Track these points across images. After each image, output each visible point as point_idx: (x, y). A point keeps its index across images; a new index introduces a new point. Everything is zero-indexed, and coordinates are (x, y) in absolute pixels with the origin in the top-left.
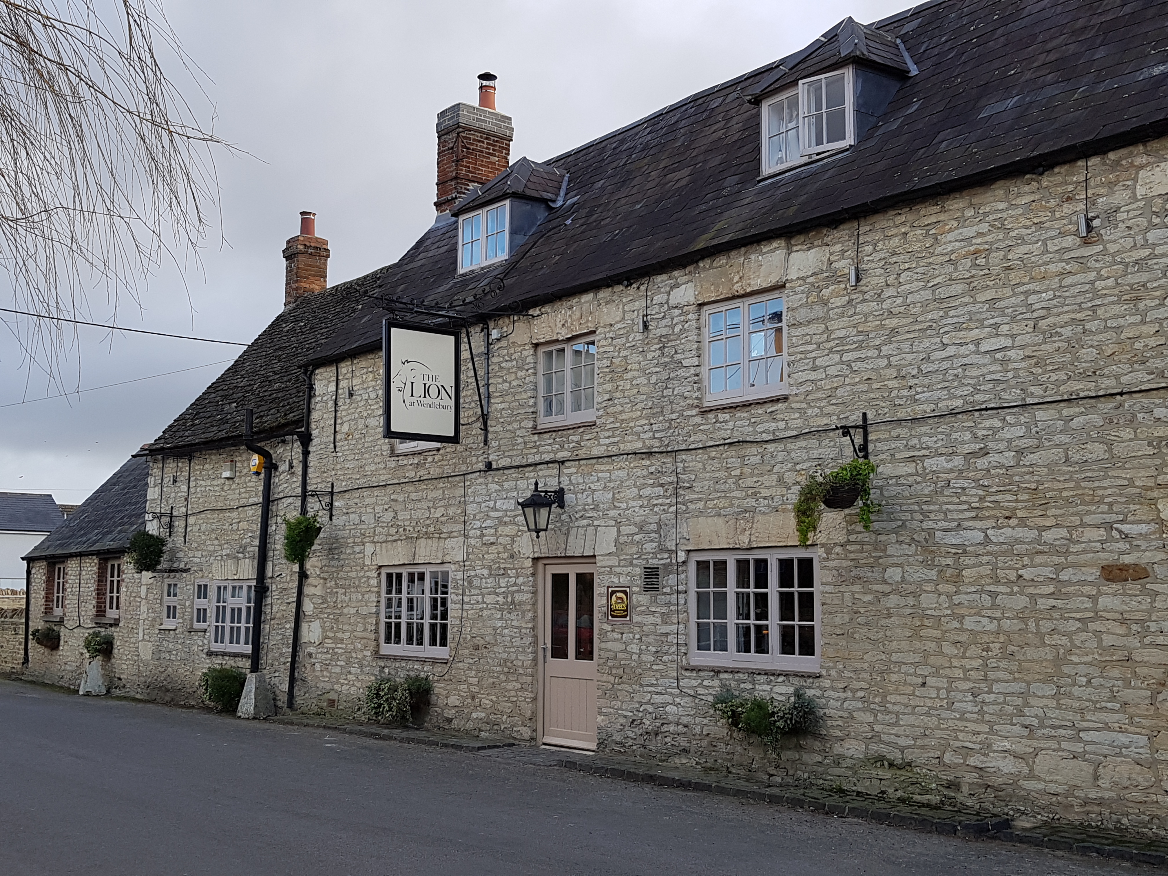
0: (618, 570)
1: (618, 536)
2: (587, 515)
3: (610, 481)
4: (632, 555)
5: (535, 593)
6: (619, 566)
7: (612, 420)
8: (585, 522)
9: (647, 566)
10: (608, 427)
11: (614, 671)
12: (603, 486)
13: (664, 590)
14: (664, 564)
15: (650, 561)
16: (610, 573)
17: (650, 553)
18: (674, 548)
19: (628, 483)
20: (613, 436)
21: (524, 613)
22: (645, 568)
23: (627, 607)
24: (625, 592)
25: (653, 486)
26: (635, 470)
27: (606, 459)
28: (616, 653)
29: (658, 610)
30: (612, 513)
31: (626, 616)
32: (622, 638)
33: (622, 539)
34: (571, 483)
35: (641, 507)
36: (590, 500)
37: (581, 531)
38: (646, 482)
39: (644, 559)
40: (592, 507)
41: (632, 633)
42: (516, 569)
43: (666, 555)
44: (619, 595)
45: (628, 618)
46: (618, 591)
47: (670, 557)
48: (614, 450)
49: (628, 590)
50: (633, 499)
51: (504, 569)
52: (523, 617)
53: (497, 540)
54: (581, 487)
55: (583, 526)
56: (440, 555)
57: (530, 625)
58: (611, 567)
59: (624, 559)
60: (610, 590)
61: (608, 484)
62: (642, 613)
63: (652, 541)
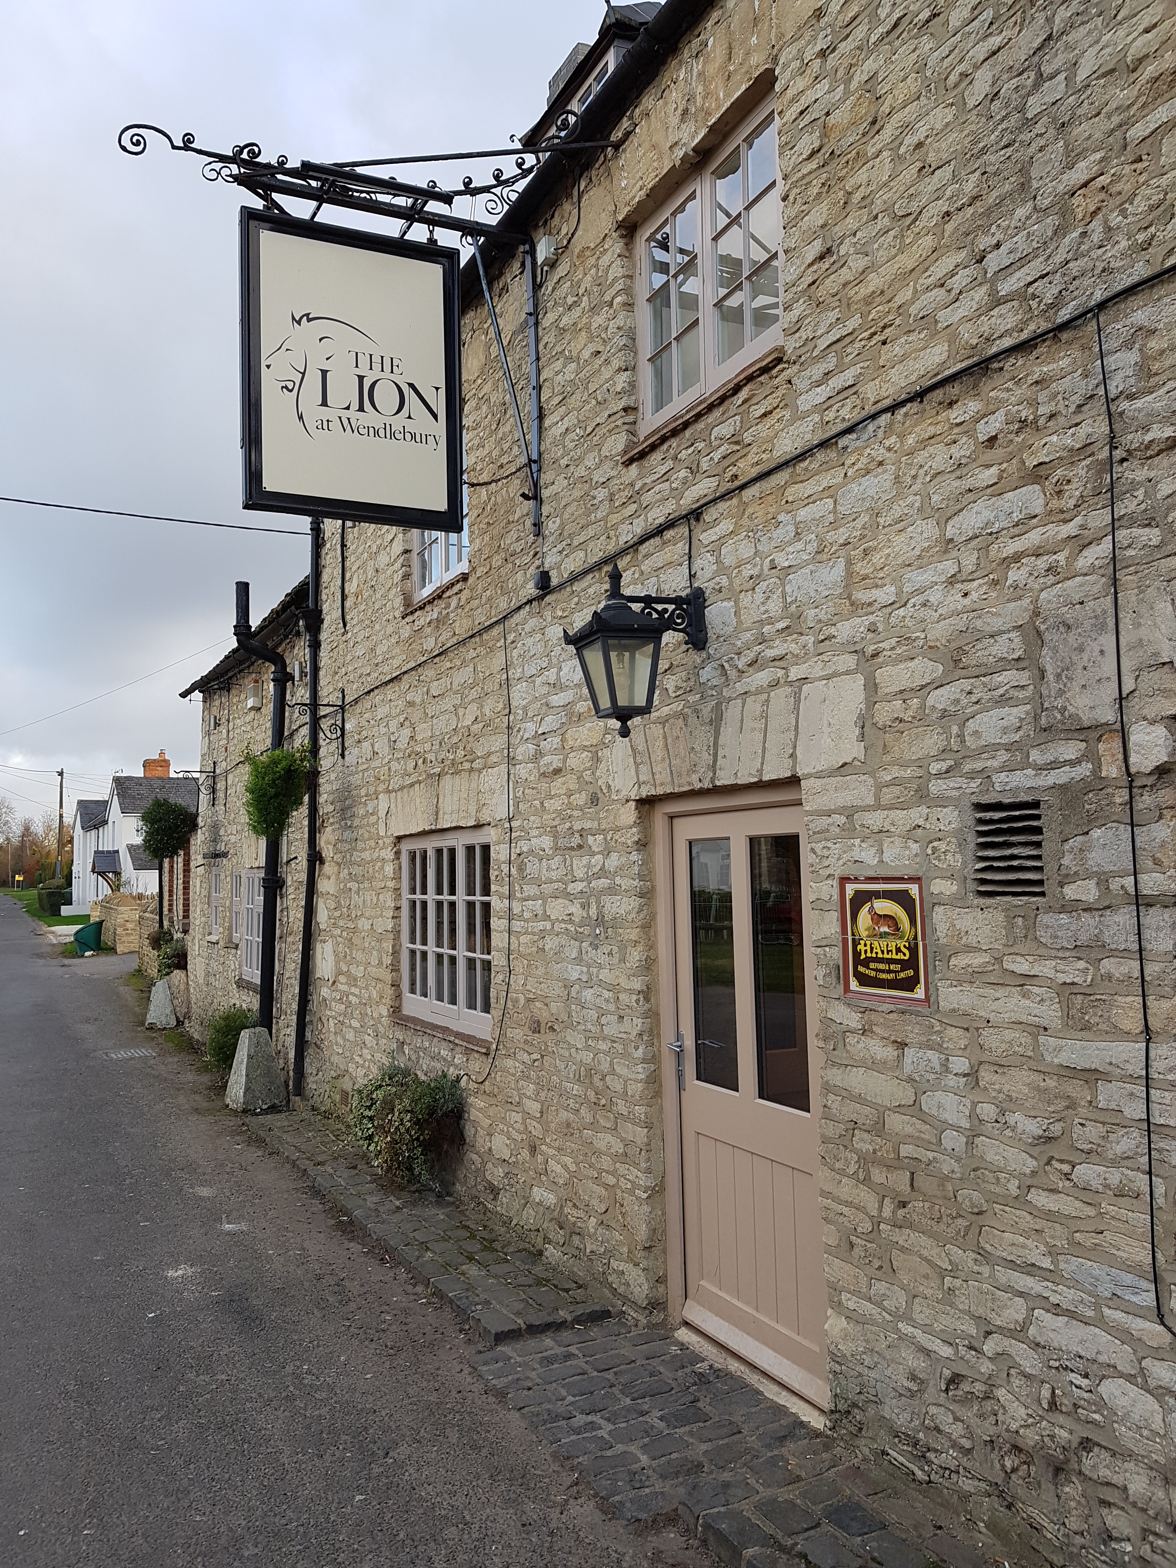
0: (875, 819)
1: (871, 703)
2: (770, 653)
3: (834, 525)
4: (921, 763)
5: (647, 895)
6: (878, 806)
7: (833, 316)
8: (762, 677)
9: (986, 799)
10: (823, 344)
11: (878, 1176)
12: (812, 548)
13: (1070, 892)
14: (1063, 788)
15: (999, 779)
16: (849, 830)
17: (995, 747)
18: (1109, 715)
19: (897, 511)
20: (840, 368)
21: (623, 948)
22: (980, 807)
23: (913, 950)
24: (903, 899)
25: (996, 489)
26: (920, 458)
27: (820, 456)
28: (881, 1112)
29: (1046, 969)
30: (845, 630)
31: (910, 984)
32: (900, 1058)
33: (884, 713)
34: (722, 569)
35: (952, 581)
36: (774, 606)
37: (754, 706)
38: (968, 483)
39: (972, 775)
40: (781, 625)
41: (938, 1048)
42: (603, 832)
43: (1071, 750)
44: (883, 906)
45: (920, 992)
46: (877, 895)
47: (1091, 756)
48: (848, 413)
49: (914, 890)
50: (920, 562)
51: (582, 833)
52: (623, 960)
53: (564, 761)
54: (748, 571)
55: (759, 691)
56: (473, 809)
57: (637, 984)
58: (850, 812)
59: (895, 782)
60: (850, 889)
61: (831, 537)
62: (974, 976)
63: (1003, 701)
